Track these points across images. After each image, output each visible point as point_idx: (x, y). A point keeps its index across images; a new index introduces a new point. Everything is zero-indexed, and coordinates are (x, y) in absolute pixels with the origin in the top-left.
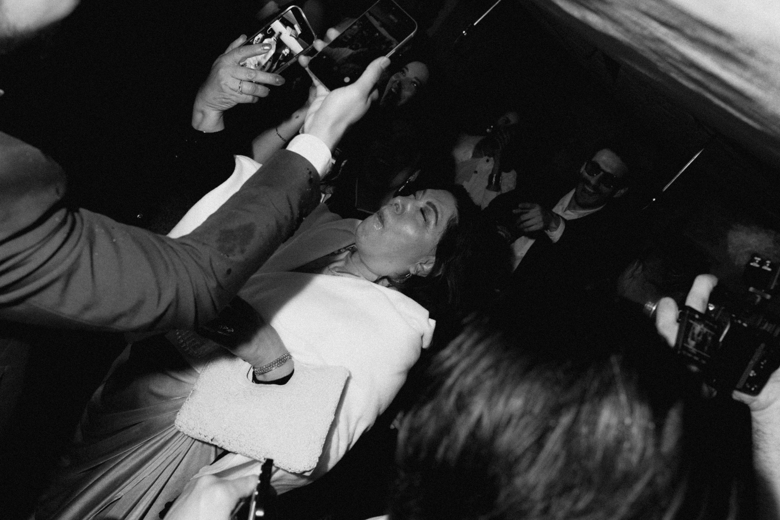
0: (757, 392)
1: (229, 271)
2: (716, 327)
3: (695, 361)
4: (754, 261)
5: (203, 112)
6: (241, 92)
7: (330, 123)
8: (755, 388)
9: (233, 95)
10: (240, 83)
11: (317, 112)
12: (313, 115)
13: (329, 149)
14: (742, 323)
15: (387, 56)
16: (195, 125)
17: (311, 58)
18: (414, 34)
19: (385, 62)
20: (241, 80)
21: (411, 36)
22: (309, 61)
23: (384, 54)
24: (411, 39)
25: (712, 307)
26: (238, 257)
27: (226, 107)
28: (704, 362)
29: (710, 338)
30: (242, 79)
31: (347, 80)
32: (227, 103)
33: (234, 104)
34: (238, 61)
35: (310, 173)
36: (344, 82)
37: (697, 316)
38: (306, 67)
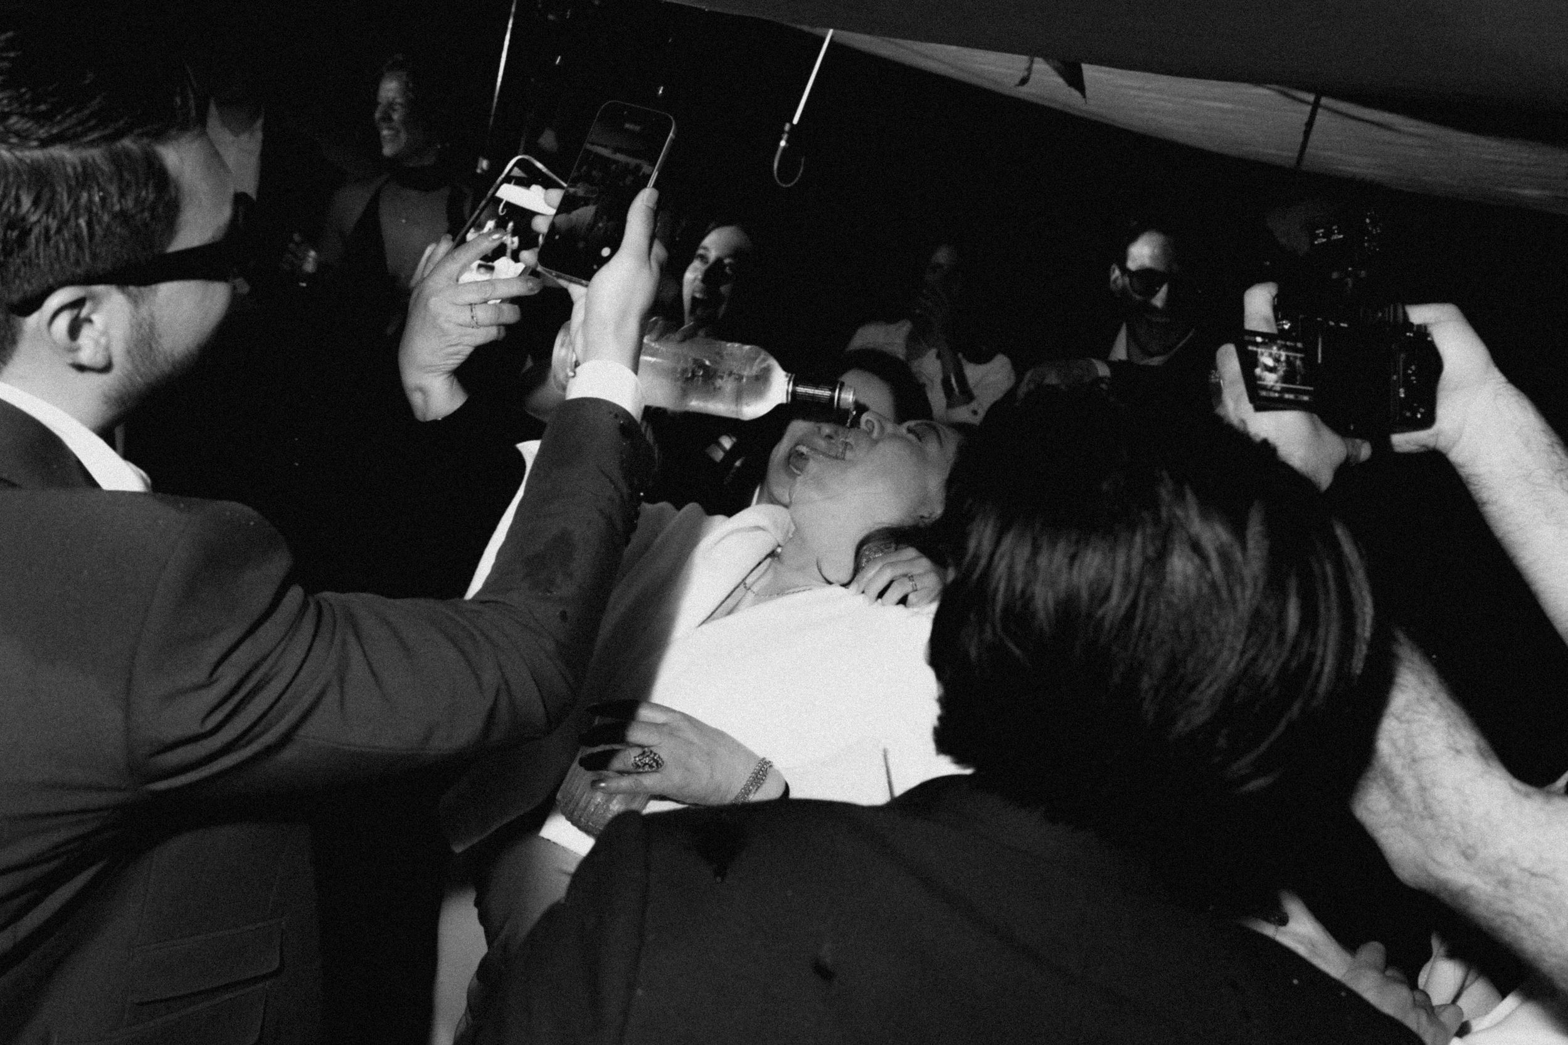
0: (1429, 420)
1: (563, 616)
2: (1299, 345)
3: (1288, 400)
4: (1317, 237)
5: (421, 390)
6: (478, 325)
7: (611, 328)
8: (1422, 414)
9: (466, 335)
10: (472, 310)
11: (585, 322)
12: (580, 332)
13: (629, 367)
14: (1337, 323)
15: (648, 186)
16: (419, 415)
17: (537, 250)
18: (673, 133)
19: (650, 195)
20: (471, 304)
21: (671, 138)
22: (537, 254)
23: (645, 186)
24: (673, 140)
25: (1286, 324)
26: (567, 589)
27: (455, 362)
28: (1306, 398)
29: (1298, 362)
30: (472, 302)
31: (606, 252)
32: (457, 354)
33: (468, 350)
34: (455, 277)
35: (616, 416)
36: (602, 257)
37: (1259, 339)
38: (537, 266)
